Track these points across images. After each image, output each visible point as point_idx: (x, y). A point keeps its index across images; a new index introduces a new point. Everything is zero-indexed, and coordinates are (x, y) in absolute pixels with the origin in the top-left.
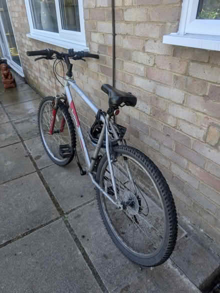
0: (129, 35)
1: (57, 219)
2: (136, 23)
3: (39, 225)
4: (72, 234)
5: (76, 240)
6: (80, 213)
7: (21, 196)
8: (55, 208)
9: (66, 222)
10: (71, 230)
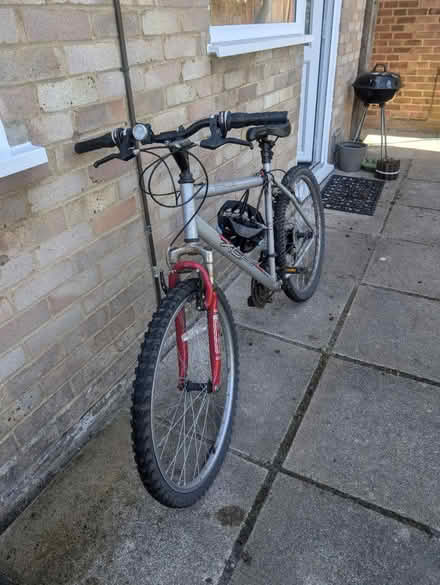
0: (155, 61)
1: (337, 356)
2: (165, 37)
3: (366, 368)
4: (339, 330)
5: (341, 323)
6: (307, 338)
7: (358, 436)
8: (326, 370)
9: (332, 344)
10: (336, 334)
